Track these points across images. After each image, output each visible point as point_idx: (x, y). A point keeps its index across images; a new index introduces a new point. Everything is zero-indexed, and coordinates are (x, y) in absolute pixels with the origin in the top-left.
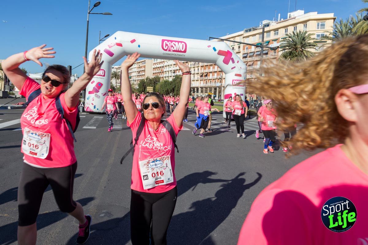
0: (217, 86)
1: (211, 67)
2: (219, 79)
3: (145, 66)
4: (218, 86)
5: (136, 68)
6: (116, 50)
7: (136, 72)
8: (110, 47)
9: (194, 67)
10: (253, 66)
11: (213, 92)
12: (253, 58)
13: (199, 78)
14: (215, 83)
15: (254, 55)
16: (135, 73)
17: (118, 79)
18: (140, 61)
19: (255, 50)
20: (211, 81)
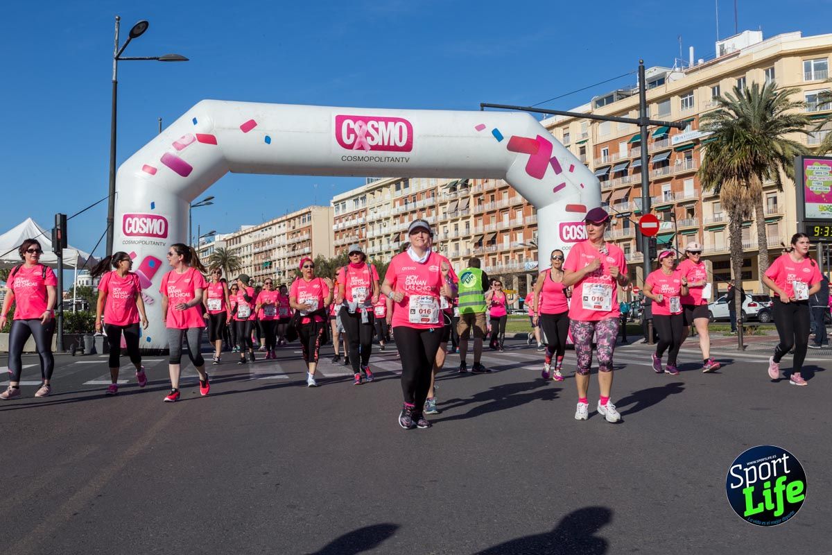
0: (526, 269)
1: (506, 216)
2: (529, 249)
3: (311, 226)
4: (531, 269)
5: (284, 234)
6: (197, 156)
7: (284, 246)
8: (179, 147)
9: (455, 218)
10: (629, 203)
11: (516, 288)
12: (627, 178)
13: (472, 249)
14: (520, 261)
15: (629, 170)
16: (282, 248)
17: (231, 271)
18: (294, 214)
19: (629, 155)
20: (507, 258)
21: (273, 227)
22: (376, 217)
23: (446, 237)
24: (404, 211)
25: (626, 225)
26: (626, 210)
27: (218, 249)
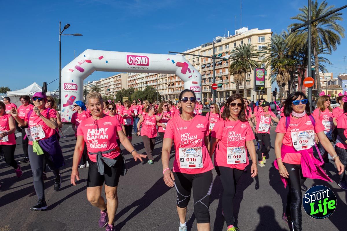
3: (121, 79)
5: (113, 81)
7: (113, 85)
9: (162, 78)
10: (211, 75)
12: (210, 68)
13: (167, 87)
15: (211, 65)
18: (116, 76)
19: (211, 61)
20: (177, 89)
21: (110, 79)
22: (140, 77)
23: (160, 83)
24: (148, 75)
25: (210, 81)
26: (210, 77)
27: (94, 86)
